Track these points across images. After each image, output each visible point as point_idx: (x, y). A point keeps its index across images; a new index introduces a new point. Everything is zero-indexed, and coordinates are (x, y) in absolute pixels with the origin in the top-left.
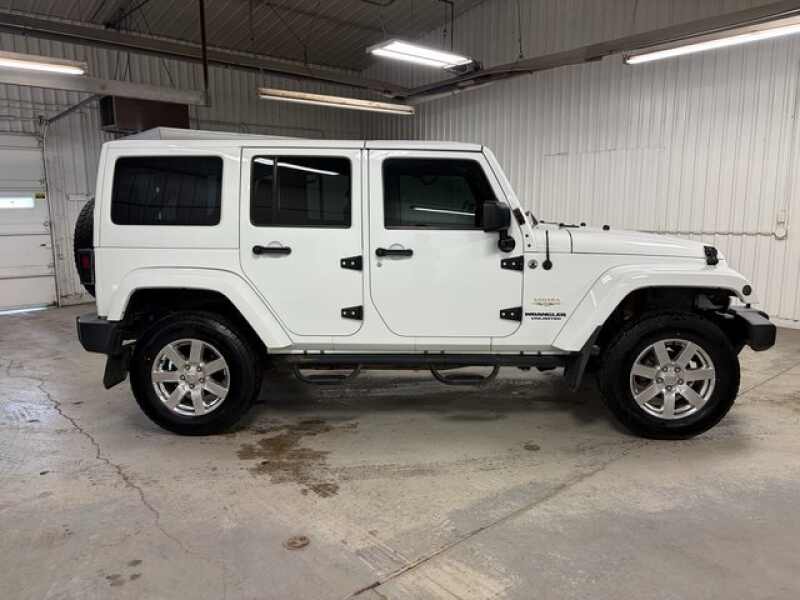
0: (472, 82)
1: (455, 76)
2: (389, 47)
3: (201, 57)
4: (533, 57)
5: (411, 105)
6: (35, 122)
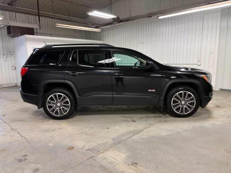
0: (117, 23)
1: (112, 21)
3: (38, 14)
4: (133, 16)
5: (100, 29)
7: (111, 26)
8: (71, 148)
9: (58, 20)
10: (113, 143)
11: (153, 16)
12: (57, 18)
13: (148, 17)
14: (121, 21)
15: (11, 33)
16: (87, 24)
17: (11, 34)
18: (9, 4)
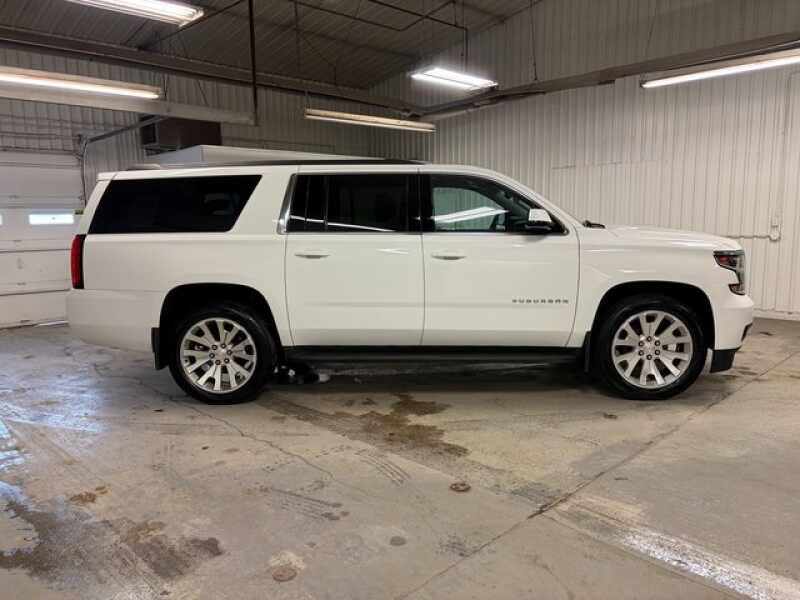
0: (489, 102)
2: (429, 72)
3: (252, 81)
4: (548, 79)
5: (431, 123)
6: (74, 140)
7: (464, 112)
8: (462, 488)
9: (311, 100)
10: (581, 475)
11: (618, 81)
12: (309, 93)
13: (601, 83)
15: (154, 137)
16: (387, 107)
17: (154, 141)
18: (140, 48)
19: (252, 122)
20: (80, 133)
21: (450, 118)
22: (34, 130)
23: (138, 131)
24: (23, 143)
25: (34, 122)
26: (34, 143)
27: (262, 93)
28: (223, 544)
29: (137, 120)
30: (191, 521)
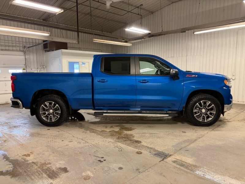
0: (148, 37)
2: (131, 28)
3: (77, 30)
4: (166, 31)
5: (131, 43)
6: (23, 47)
7: (141, 40)
8: (140, 153)
9: (95, 36)
10: (175, 149)
11: (186, 31)
12: (94, 34)
13: (182, 32)
14: (153, 36)
16: (117, 38)
17: (47, 48)
18: (44, 20)
19: (77, 43)
20: (25, 45)
21: (136, 42)
22: (11, 44)
23: (42, 45)
24: (7, 48)
25: (11, 42)
26: (11, 48)
27: (80, 34)
28: (68, 169)
29: (42, 42)
30: (59, 162)
